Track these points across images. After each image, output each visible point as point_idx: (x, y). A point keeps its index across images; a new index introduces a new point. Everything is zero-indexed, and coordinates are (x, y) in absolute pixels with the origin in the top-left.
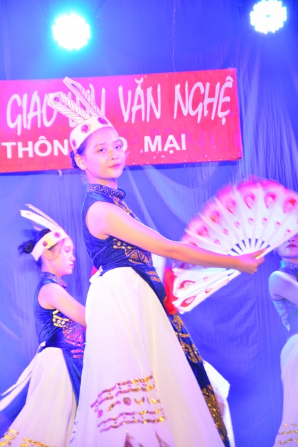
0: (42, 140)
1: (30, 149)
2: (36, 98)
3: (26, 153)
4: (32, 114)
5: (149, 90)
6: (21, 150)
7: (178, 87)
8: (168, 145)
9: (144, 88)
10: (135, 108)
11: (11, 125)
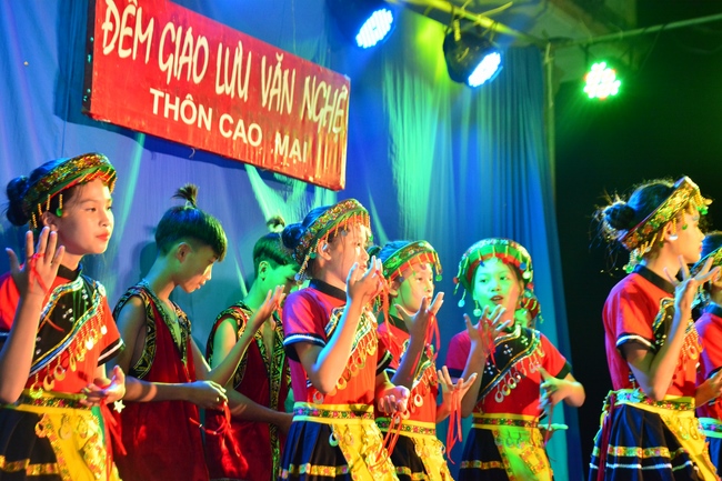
0: (189, 101)
1: (175, 108)
2: (189, 38)
3: (171, 112)
4: (184, 59)
5: (287, 72)
6: (168, 106)
7: (308, 80)
8: (293, 152)
9: (283, 69)
10: (273, 92)
11: (163, 67)
